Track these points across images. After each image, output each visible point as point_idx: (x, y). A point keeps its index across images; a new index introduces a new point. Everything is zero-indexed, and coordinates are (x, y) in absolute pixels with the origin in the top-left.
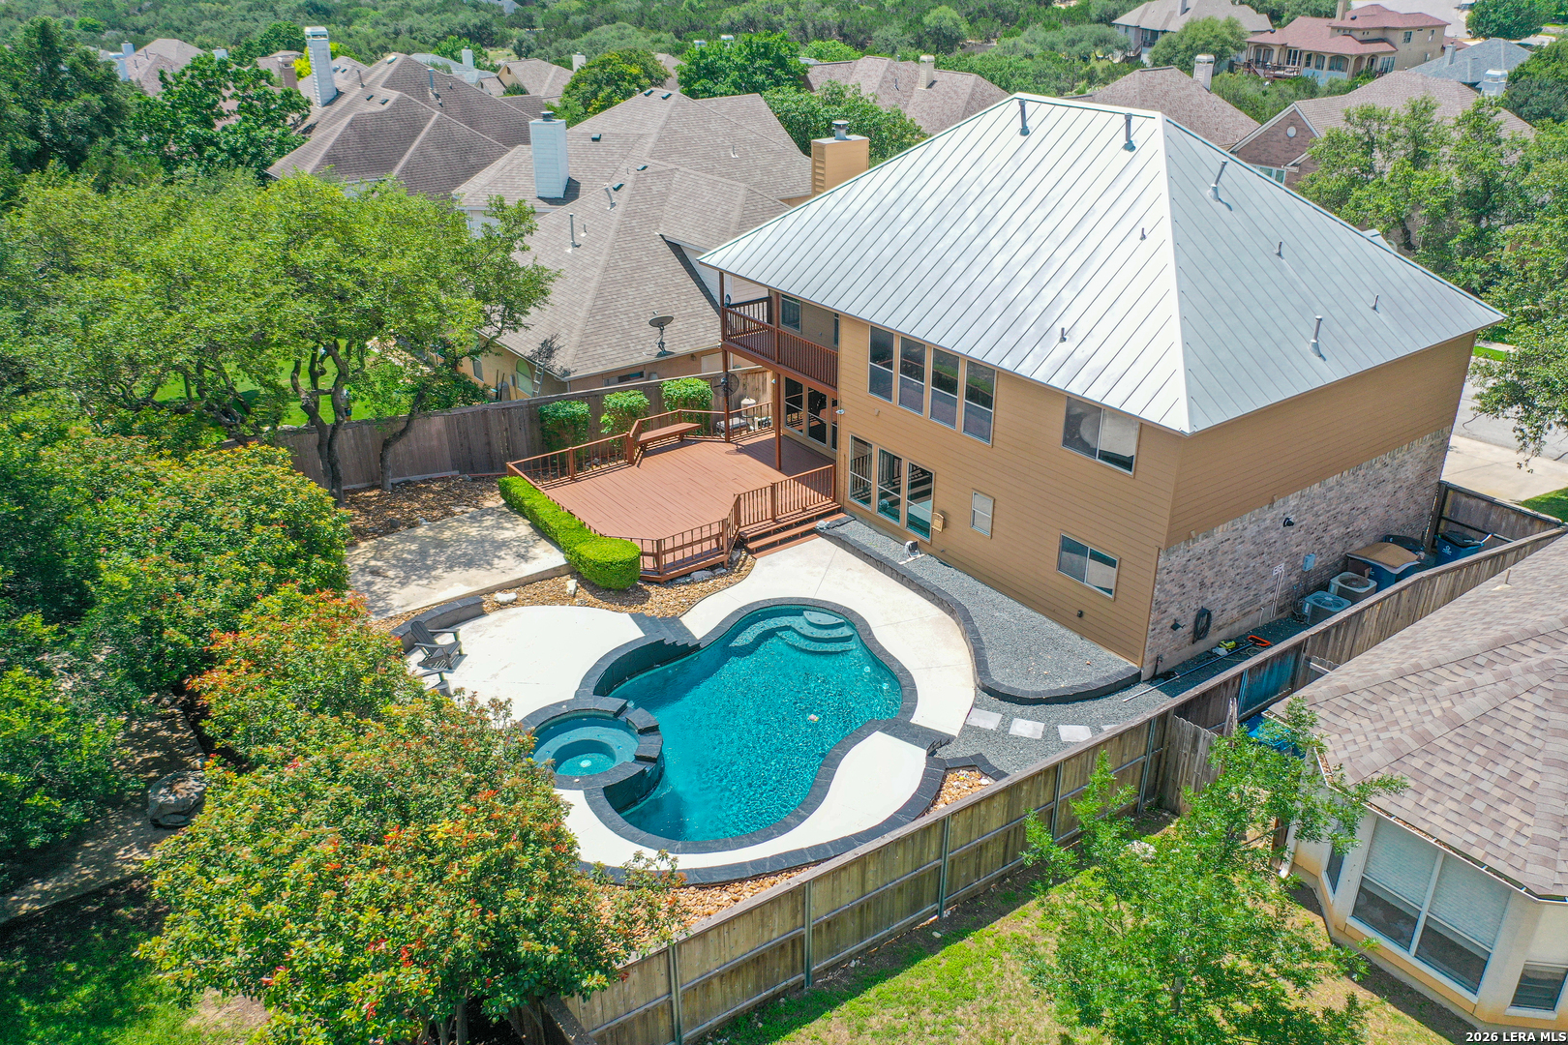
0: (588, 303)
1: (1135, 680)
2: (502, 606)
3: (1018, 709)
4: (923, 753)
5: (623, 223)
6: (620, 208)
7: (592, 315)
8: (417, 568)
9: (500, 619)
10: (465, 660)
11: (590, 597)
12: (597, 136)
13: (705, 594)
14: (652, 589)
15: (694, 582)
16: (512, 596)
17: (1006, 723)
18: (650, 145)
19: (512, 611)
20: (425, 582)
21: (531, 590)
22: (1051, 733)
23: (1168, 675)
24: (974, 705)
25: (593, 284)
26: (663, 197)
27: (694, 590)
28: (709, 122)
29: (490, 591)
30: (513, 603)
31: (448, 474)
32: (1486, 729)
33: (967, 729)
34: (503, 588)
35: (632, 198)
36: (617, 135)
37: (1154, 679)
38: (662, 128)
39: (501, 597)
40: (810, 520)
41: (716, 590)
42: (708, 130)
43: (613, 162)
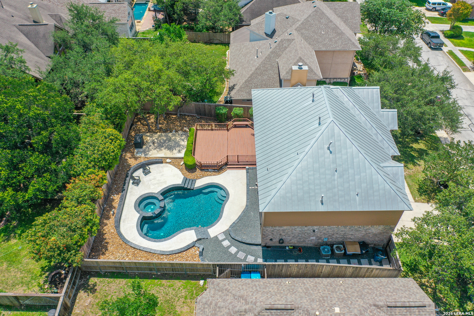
0: (247, 78)
1: (260, 245)
2: (167, 163)
3: (230, 238)
4: (196, 239)
5: (269, 55)
6: (271, 50)
7: (246, 82)
8: (160, 146)
9: (163, 166)
10: (150, 174)
11: (184, 168)
12: (287, 17)
13: (208, 175)
14: (198, 169)
15: (208, 171)
16: (170, 161)
17: (224, 240)
18: (298, 25)
19: (168, 165)
20: (158, 150)
21: (174, 161)
22: (229, 247)
23: (268, 247)
24: (223, 232)
25: (251, 73)
26: (286, 48)
27: (206, 173)
28: (322, 19)
29: (167, 158)
30: (169, 163)
31: (195, 115)
32: (218, 310)
33: (216, 237)
34: (170, 158)
35: (276, 47)
36: (293, 18)
37: (263, 247)
38: (305, 20)
39: (168, 160)
40: (246, 165)
41: (211, 175)
42: (320, 22)
43: (287, 27)
